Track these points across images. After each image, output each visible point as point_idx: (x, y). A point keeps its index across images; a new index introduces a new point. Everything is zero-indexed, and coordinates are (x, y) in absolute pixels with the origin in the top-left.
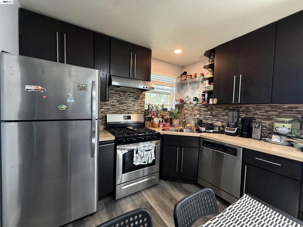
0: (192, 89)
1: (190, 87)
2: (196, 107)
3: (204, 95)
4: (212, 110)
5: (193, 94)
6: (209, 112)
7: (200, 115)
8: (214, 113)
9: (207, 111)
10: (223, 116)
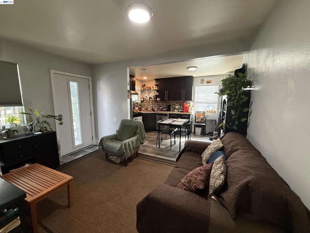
0: (148, 92)
1: (147, 92)
2: (151, 101)
3: (154, 96)
4: (157, 102)
5: (149, 95)
6: (156, 104)
7: (153, 105)
8: (158, 104)
9: (155, 103)
10: (162, 105)
